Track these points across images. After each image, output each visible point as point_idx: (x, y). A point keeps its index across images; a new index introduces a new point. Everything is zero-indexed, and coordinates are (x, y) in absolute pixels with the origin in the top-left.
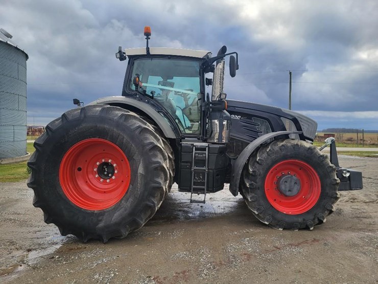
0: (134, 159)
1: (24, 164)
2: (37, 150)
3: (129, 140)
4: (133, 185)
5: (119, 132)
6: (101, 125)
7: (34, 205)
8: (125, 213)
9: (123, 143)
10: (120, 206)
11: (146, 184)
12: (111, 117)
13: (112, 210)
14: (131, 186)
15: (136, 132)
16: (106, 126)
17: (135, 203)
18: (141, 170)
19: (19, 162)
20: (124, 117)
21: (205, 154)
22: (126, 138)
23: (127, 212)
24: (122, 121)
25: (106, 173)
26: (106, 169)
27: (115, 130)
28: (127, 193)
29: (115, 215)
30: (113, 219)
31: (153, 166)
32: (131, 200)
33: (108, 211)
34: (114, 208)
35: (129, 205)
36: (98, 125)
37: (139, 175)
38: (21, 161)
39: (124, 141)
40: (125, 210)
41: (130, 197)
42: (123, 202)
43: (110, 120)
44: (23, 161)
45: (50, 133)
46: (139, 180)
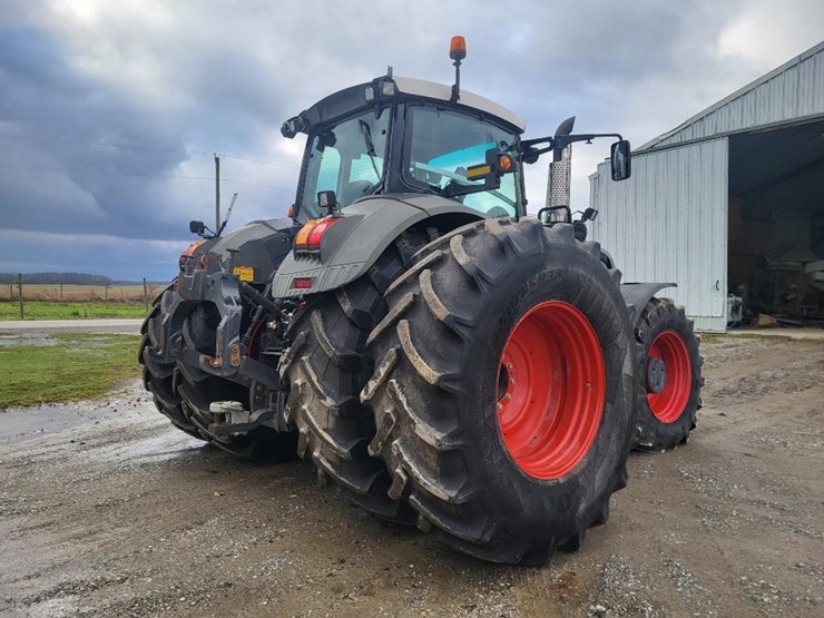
0: (615, 345)
10: (597, 455)
14: (609, 406)
16: (581, 271)
18: (627, 367)
27: (594, 279)
29: (597, 477)
32: (614, 436)
33: (580, 473)
37: (624, 377)
40: (611, 462)
41: (611, 430)
42: (600, 444)
43: (585, 256)
46: (625, 389)
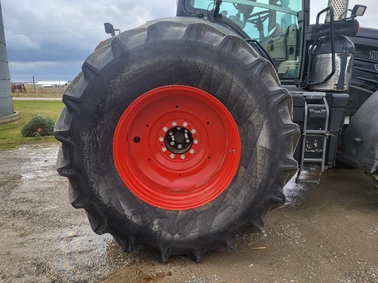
0: (250, 122)
1: (14, 125)
2: (70, 109)
3: (242, 86)
4: (246, 168)
5: (223, 71)
6: (189, 60)
7: (73, 204)
8: (235, 214)
9: (229, 92)
10: (222, 202)
11: (272, 166)
12: (207, 43)
13: (208, 209)
14: (242, 169)
15: (255, 72)
16: (199, 61)
17: (252, 198)
18: (263, 141)
19: (7, 123)
20: (230, 43)
21: (325, 108)
22: (236, 83)
23: (238, 212)
24: (227, 50)
25: (173, 143)
26: (173, 137)
27: (216, 67)
28: (234, 180)
29: (217, 218)
30: (213, 225)
31: (285, 133)
32: (243, 193)
33: (202, 212)
34: (213, 207)
35: (241, 201)
36: (184, 59)
37: (259, 149)
38: (10, 122)
39: (232, 89)
40: (235, 210)
41: (241, 187)
42: (228, 196)
43: (206, 48)
44: (12, 121)
45: (92, 76)
46: (259, 158)
